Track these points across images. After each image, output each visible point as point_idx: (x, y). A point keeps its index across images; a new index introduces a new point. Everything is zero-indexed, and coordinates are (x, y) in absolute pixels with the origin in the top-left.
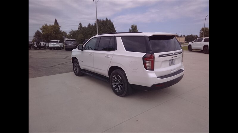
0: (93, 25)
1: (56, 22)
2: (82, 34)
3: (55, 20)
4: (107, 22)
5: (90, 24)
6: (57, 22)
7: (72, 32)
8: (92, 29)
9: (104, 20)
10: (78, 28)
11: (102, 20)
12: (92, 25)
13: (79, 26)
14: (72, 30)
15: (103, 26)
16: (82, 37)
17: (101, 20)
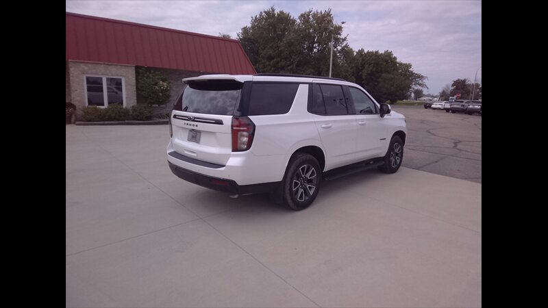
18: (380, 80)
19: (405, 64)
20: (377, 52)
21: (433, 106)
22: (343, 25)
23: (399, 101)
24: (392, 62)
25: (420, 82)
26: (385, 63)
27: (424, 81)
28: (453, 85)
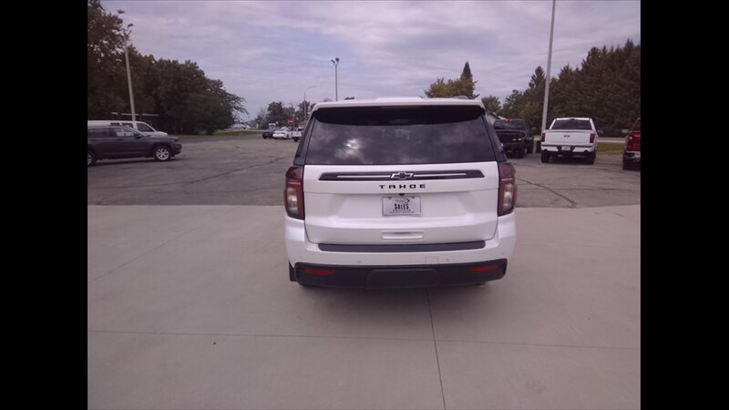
0: (577, 69)
1: (467, 71)
2: (534, 103)
3: (464, 66)
4: (628, 55)
5: (570, 67)
6: (469, 71)
7: (513, 96)
8: (573, 83)
9: (618, 50)
10: (530, 84)
11: (612, 50)
12: (574, 69)
13: (533, 77)
14: (514, 91)
15: (610, 70)
16: (535, 111)
17: (608, 50)
18: (188, 101)
19: (213, 81)
20: (175, 62)
21: (274, 135)
22: (120, 16)
23: (219, 131)
24: (197, 76)
25: (237, 105)
26: (189, 79)
27: (242, 103)
28: (269, 109)
